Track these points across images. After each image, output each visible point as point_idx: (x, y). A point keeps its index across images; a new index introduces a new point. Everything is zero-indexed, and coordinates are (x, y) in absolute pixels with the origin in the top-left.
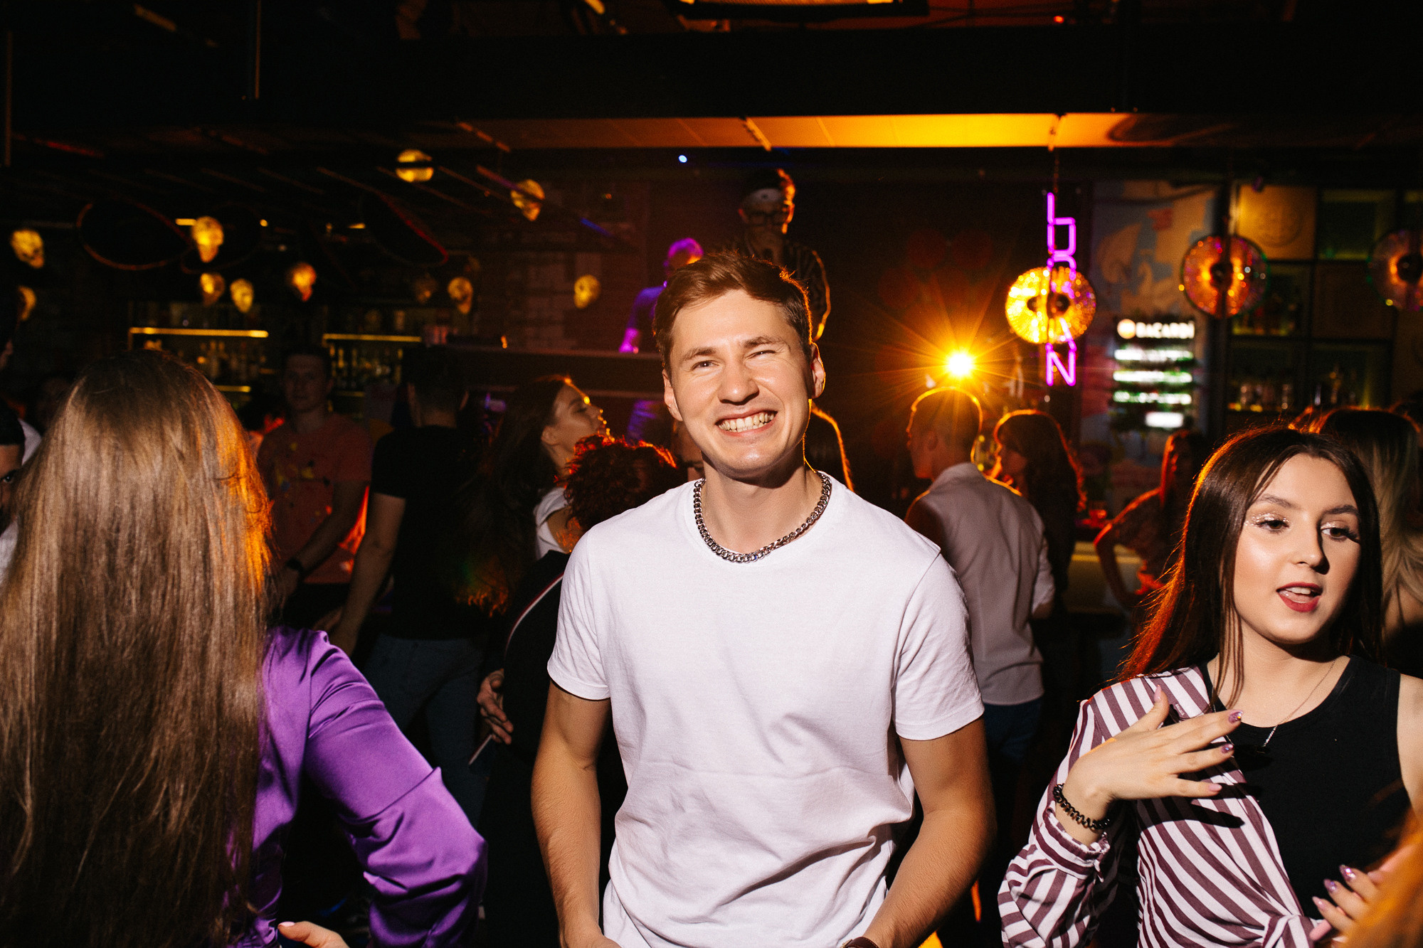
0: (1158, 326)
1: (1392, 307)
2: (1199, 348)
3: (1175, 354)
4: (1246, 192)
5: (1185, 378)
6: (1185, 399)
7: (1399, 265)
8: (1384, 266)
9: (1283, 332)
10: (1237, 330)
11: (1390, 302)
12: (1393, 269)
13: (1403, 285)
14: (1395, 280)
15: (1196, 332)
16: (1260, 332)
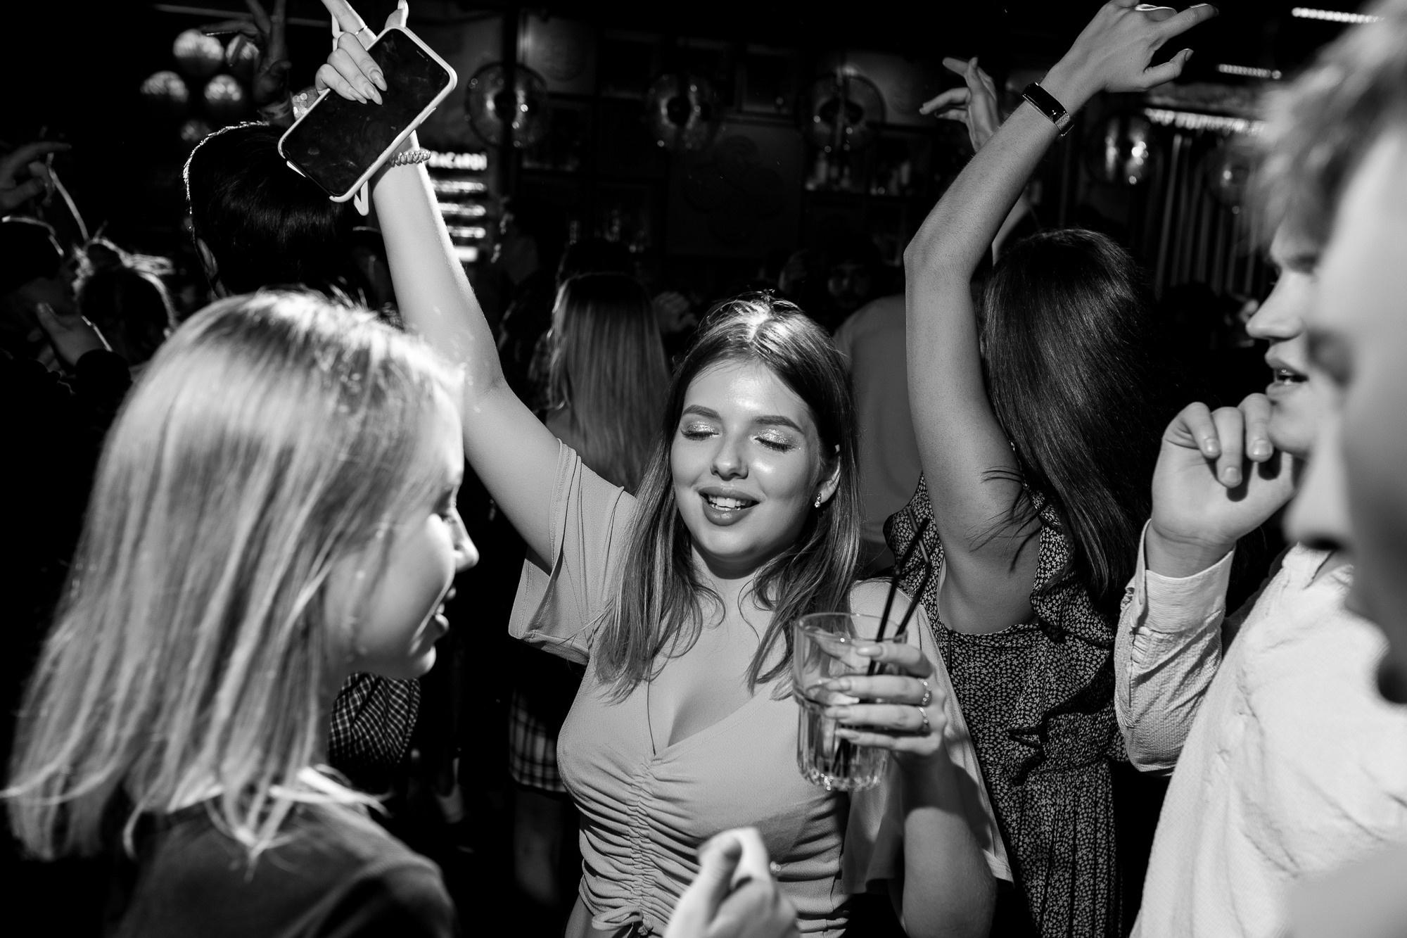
0: (450, 155)
1: (664, 148)
2: (492, 179)
3: (467, 186)
4: (532, 21)
5: (479, 211)
6: (480, 233)
7: (669, 107)
8: (656, 108)
9: (569, 168)
10: (527, 164)
11: (661, 144)
12: (664, 111)
13: (672, 126)
14: (666, 121)
15: (489, 163)
16: (548, 167)
